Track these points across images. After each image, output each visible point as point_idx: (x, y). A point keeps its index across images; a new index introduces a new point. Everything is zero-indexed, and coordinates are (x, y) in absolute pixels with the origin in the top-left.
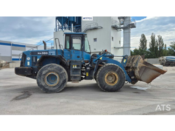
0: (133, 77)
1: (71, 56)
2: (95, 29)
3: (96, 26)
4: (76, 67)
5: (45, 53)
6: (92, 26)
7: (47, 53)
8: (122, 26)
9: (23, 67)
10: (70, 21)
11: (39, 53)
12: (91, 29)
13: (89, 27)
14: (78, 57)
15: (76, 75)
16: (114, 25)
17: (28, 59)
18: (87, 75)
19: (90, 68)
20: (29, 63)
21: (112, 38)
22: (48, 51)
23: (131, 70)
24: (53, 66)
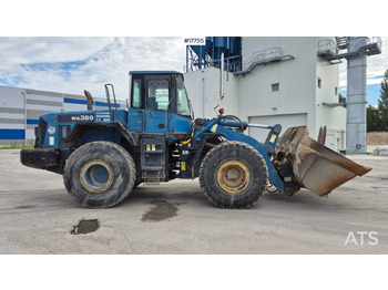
0: (288, 179)
1: (144, 124)
2: (276, 61)
3: (278, 55)
4: (154, 149)
5: (87, 118)
6: (269, 57)
7: (92, 118)
8: (345, 51)
9: (39, 149)
10: (216, 49)
11: (73, 118)
12: (265, 64)
13: (261, 59)
14: (161, 126)
15: (153, 168)
16: (323, 49)
17: (51, 130)
18: (183, 168)
19: (190, 150)
20: (52, 141)
21: (319, 81)
22: (94, 114)
23: (285, 160)
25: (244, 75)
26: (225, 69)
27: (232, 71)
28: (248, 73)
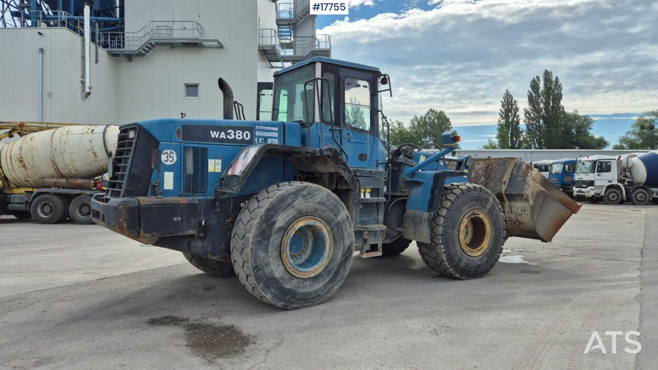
2: (193, 45)
3: (198, 35)
4: (368, 196)
6: (181, 35)
8: (290, 52)
12: (172, 45)
13: (164, 35)
14: (364, 157)
20: (169, 180)
24: (311, 194)
25: (130, 57)
26: (93, 40)
27: (105, 46)
28: (139, 55)
